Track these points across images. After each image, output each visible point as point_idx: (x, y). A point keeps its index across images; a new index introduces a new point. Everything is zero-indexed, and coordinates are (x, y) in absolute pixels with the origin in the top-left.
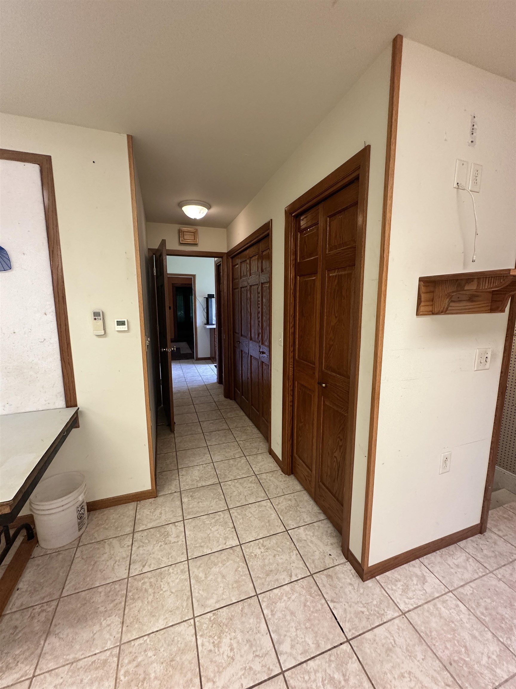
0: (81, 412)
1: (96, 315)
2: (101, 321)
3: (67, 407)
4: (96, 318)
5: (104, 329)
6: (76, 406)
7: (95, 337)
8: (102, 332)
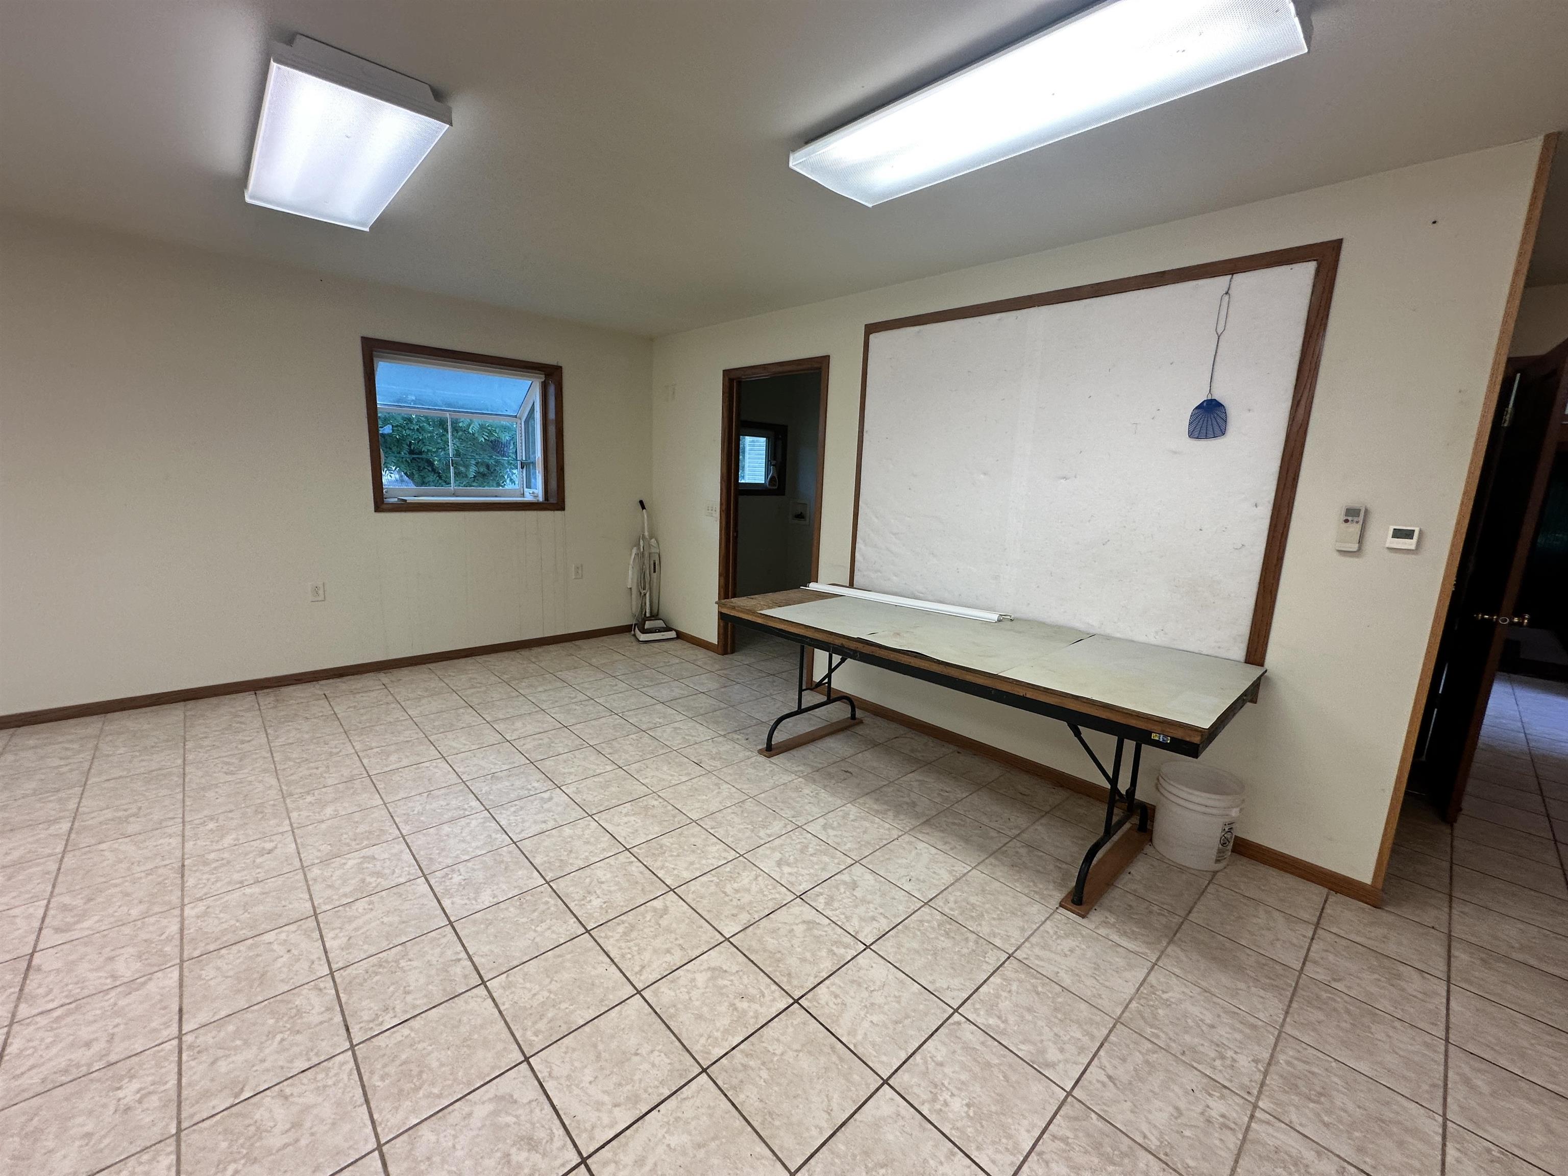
0: (1268, 679)
1: (1351, 514)
2: (1359, 526)
3: (1246, 662)
4: (1350, 519)
5: (1360, 542)
6: (1262, 665)
7: (1336, 554)
8: (1355, 547)
